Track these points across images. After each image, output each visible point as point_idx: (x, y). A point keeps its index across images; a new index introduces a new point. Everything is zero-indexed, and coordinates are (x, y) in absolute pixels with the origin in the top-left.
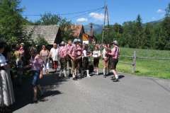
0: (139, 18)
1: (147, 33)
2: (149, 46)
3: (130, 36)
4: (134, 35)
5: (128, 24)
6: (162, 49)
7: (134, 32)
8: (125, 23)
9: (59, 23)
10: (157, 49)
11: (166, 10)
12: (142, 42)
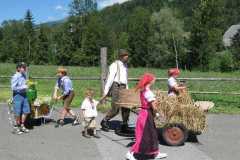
0: (29, 16)
1: (43, 39)
2: (46, 61)
3: (15, 44)
4: (21, 43)
5: (10, 24)
6: (67, 64)
7: (21, 38)
8: (5, 22)
10: (58, 64)
11: (70, 5)
12: (35, 54)
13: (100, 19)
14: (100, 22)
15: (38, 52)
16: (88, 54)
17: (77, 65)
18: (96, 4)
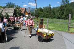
0: (50, 6)
1: (53, 12)
2: (54, 18)
3: (46, 13)
4: (48, 13)
5: (45, 8)
6: (60, 19)
7: (48, 11)
8: (44, 7)
9: (15, 7)
10: (57, 19)
12: (51, 16)
13: (70, 6)
14: (70, 7)
15: (52, 15)
16: (66, 16)
17: (63, 19)
18: (69, 2)
